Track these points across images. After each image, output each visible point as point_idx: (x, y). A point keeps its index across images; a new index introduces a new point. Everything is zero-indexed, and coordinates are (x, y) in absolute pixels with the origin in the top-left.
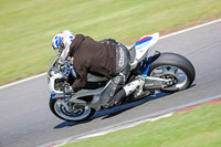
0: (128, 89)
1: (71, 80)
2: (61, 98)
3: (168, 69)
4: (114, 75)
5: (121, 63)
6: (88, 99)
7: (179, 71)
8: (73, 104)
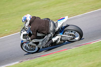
0: (54, 40)
1: (30, 35)
2: (25, 43)
3: (72, 32)
4: (48, 33)
5: (51, 28)
6: (37, 43)
7: (76, 33)
8: (31, 45)
